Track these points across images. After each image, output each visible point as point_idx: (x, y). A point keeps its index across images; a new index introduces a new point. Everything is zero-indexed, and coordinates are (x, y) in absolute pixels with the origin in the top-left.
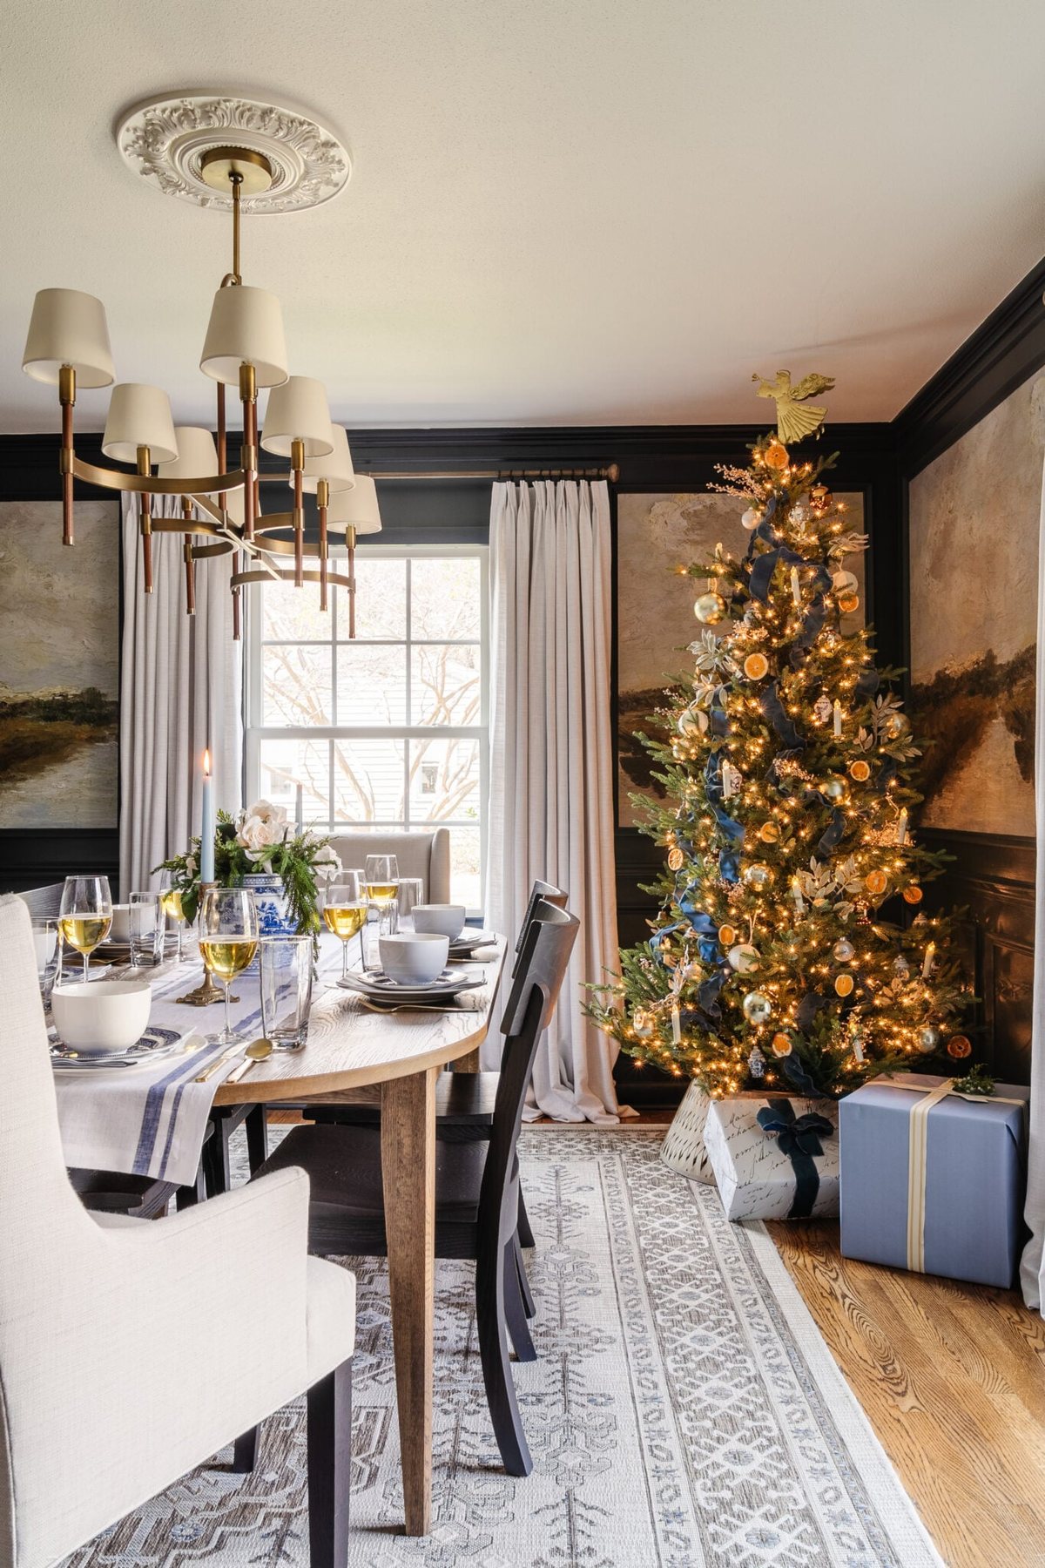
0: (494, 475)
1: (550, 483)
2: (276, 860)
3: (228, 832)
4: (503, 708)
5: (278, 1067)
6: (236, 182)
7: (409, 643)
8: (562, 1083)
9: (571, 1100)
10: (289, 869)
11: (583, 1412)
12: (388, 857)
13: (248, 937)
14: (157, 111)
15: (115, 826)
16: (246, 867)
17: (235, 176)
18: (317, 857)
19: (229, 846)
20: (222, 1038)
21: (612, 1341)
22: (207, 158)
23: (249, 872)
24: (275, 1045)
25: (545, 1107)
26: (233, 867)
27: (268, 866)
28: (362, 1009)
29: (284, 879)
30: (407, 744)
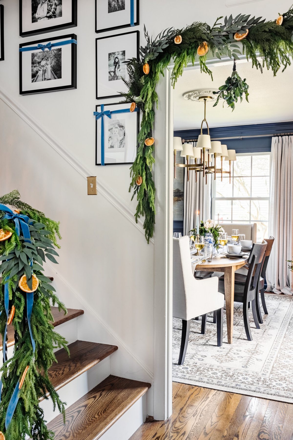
0: (273, 135)
1: (287, 137)
2: (211, 230)
3: (202, 225)
4: (274, 193)
5: (206, 263)
6: (205, 101)
7: (251, 176)
8: (287, 285)
9: (289, 290)
10: (214, 232)
11: (266, 336)
12: (237, 230)
13: (203, 243)
14: (190, 94)
15: (183, 220)
16: (205, 232)
17: (205, 100)
18: (219, 230)
19: (202, 228)
20: (199, 260)
21: (277, 328)
22: (200, 98)
23: (206, 232)
24: (206, 261)
25: (283, 291)
26: (203, 232)
27: (210, 231)
28: (224, 258)
29: (213, 234)
30: (250, 202)
